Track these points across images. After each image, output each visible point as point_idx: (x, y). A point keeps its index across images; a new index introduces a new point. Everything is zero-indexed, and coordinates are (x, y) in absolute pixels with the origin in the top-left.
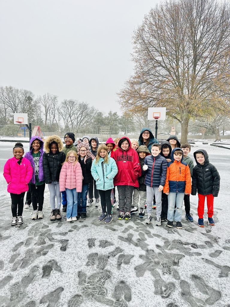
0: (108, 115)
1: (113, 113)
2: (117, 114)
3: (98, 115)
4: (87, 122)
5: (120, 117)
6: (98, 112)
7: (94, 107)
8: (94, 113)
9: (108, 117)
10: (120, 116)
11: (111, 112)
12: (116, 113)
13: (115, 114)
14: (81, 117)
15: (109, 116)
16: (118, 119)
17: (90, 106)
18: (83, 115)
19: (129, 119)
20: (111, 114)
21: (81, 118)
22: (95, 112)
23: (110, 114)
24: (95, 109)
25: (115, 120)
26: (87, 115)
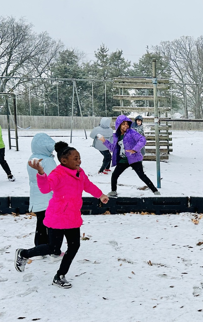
0: (96, 59)
1: (109, 53)
2: (122, 57)
3: (63, 60)
4: (29, 80)
5: (132, 68)
6: (61, 50)
7: (50, 36)
8: (50, 52)
9: (96, 65)
10: (132, 64)
11: (103, 50)
12: (120, 53)
13: (117, 57)
14: (8, 66)
15: (99, 62)
16: (126, 70)
17: (35, 31)
18: (13, 57)
19: (160, 72)
20: (104, 56)
21: (7, 69)
22: (51, 50)
23: (102, 54)
24: (50, 42)
25: (119, 74)
26: (26, 59)
